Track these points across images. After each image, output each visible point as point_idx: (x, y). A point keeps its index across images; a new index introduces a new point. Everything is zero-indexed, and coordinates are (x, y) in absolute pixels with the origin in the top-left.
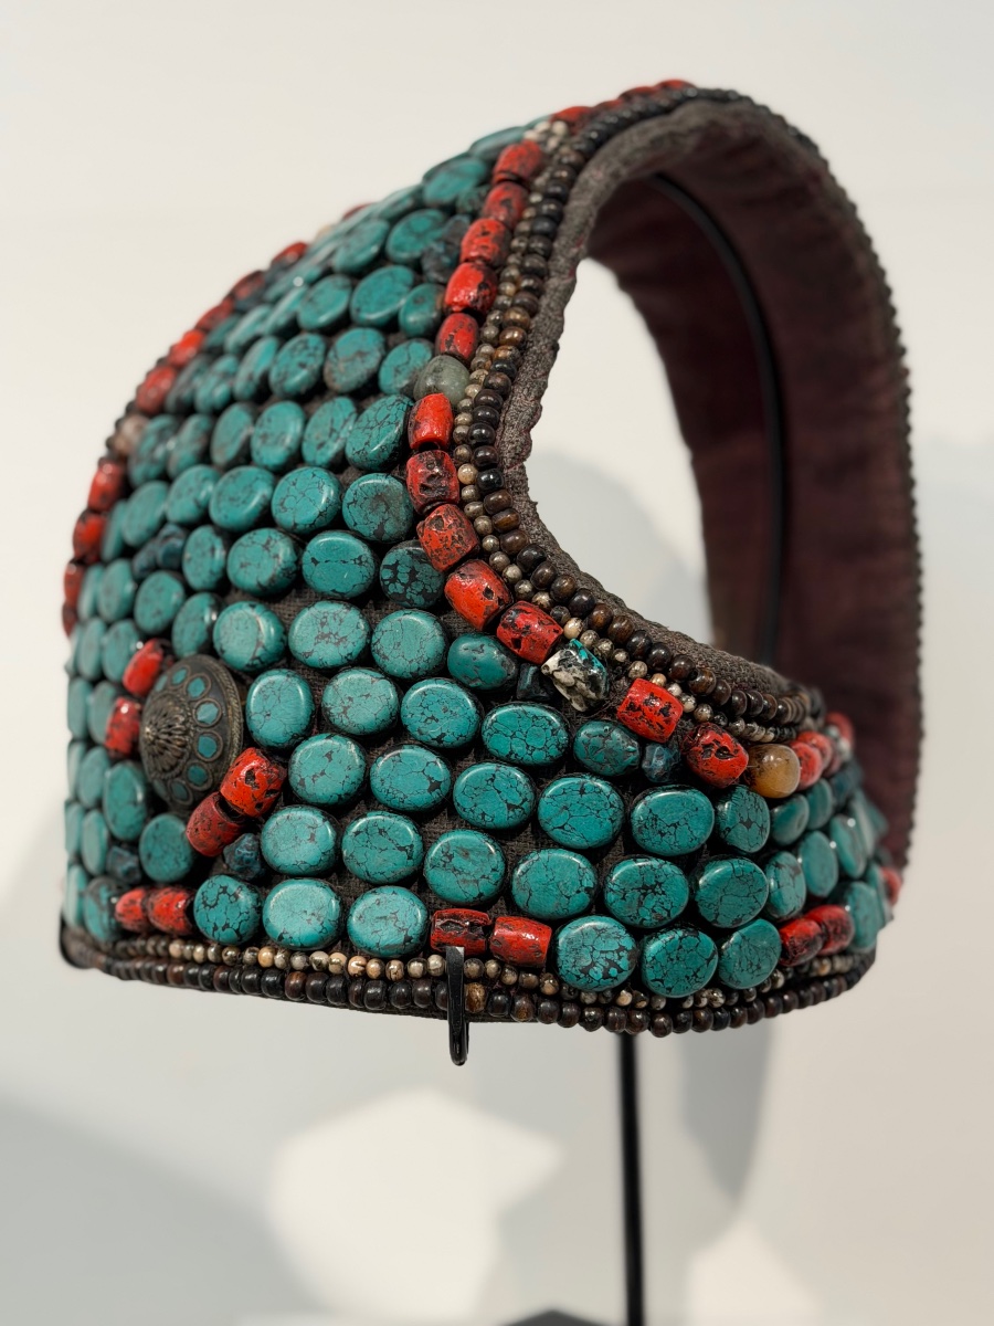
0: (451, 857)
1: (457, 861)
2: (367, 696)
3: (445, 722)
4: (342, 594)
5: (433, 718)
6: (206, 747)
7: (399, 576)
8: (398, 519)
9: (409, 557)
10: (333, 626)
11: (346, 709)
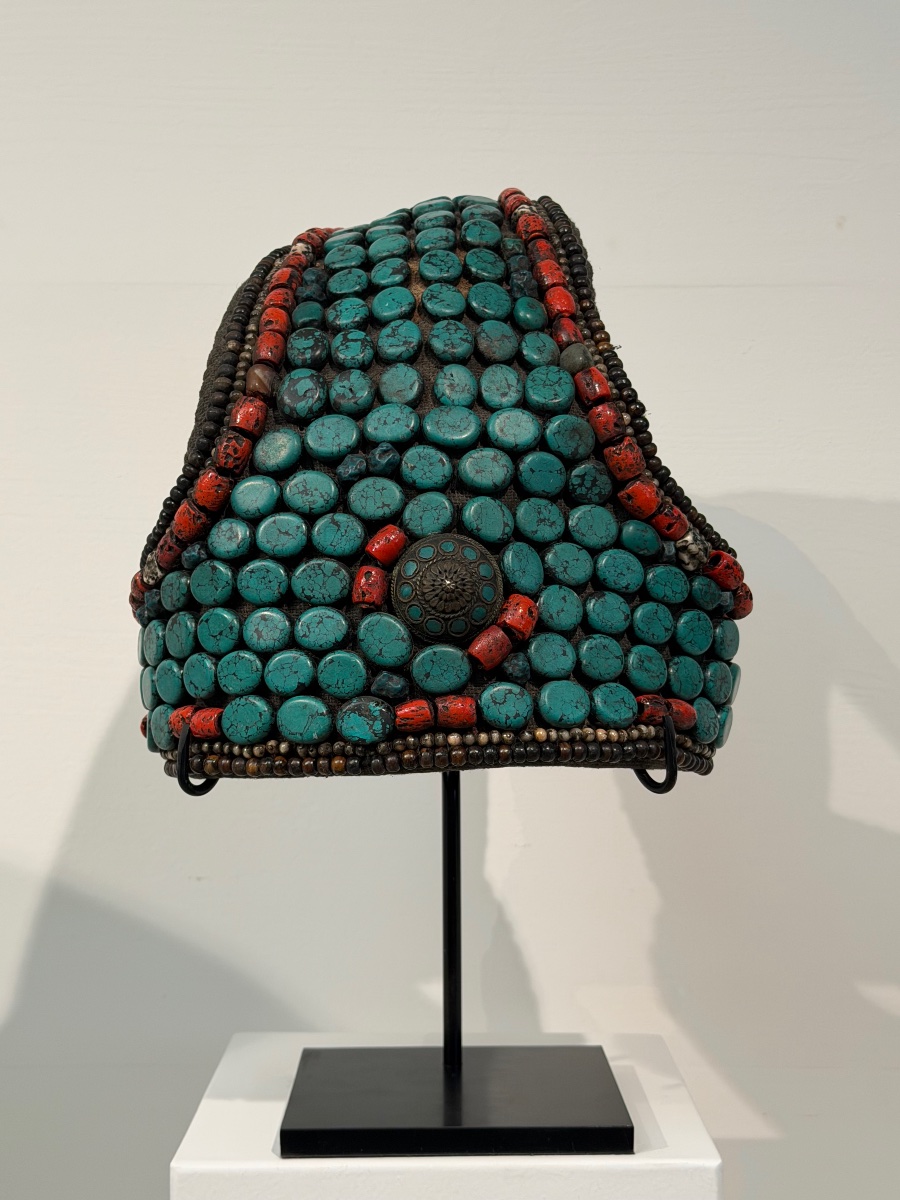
0: (643, 662)
1: (647, 664)
2: (577, 560)
3: (629, 576)
4: (548, 493)
5: (621, 574)
6: (487, 592)
7: (585, 482)
8: (587, 446)
9: (594, 471)
10: (545, 514)
11: (565, 568)
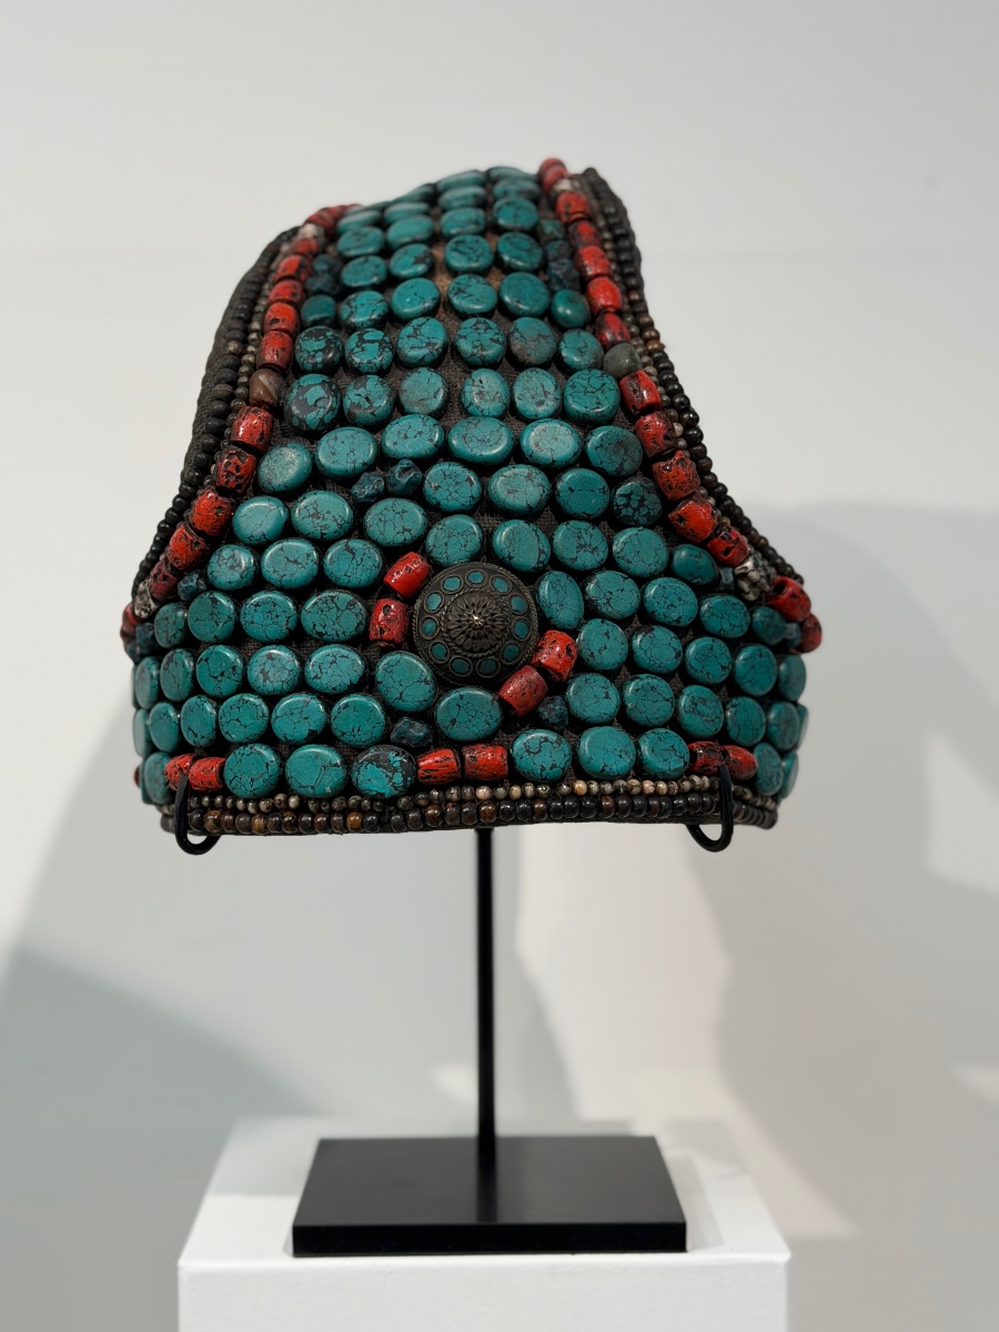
0: (696, 704)
1: (700, 707)
2: (622, 590)
3: (680, 608)
4: (589, 515)
5: (672, 605)
6: (521, 630)
7: (631, 502)
8: (633, 460)
9: (641, 489)
10: (586, 539)
11: (609, 600)
